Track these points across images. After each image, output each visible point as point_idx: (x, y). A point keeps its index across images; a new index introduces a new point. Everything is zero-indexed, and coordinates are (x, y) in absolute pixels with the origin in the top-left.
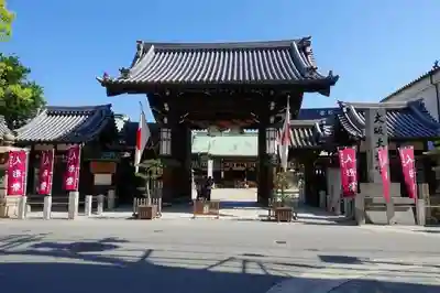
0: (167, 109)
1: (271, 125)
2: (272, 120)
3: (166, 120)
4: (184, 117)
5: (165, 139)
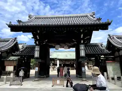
0: (38, 38)
1: (82, 44)
2: (82, 42)
3: (37, 42)
4: (45, 42)
5: (37, 50)
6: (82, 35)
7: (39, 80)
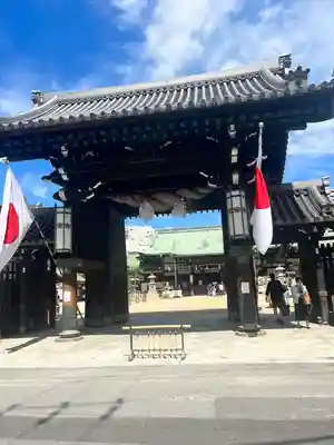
0: (65, 178)
1: (236, 188)
2: (236, 178)
4: (94, 191)
5: (60, 226)
6: (235, 152)
7: (77, 335)
